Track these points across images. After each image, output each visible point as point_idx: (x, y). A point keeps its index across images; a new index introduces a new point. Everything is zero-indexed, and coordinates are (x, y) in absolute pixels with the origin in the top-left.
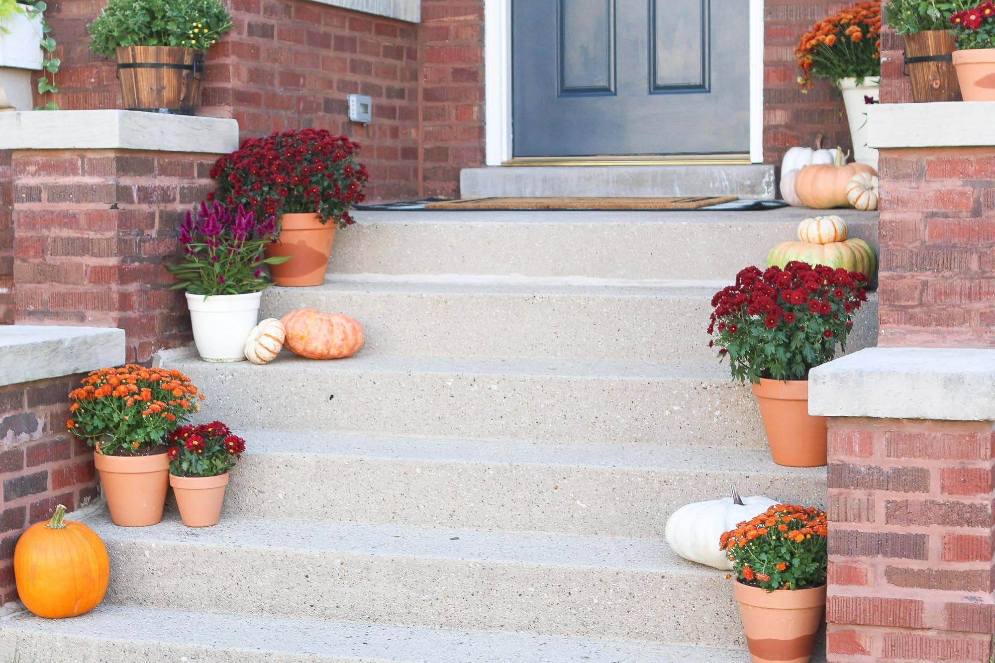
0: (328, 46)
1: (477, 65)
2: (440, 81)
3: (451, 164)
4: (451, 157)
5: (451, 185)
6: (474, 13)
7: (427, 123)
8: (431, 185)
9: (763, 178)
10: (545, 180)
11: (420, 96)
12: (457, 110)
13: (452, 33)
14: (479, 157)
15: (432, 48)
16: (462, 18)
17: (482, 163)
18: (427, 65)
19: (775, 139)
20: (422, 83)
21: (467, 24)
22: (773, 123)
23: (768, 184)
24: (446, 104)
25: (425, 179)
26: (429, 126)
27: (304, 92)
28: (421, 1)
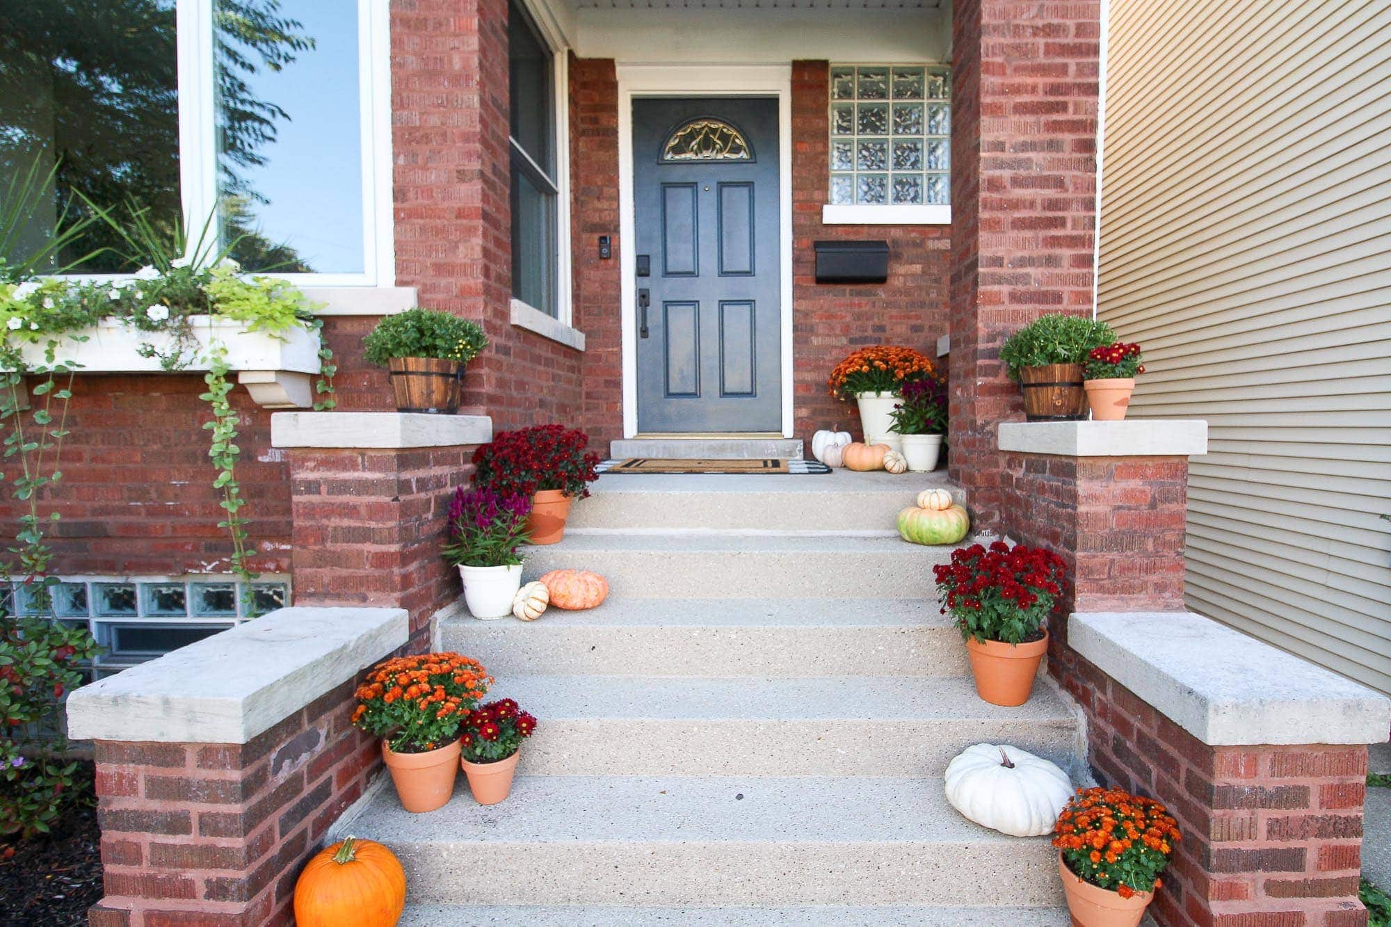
0: (540, 364)
1: (618, 378)
2: (596, 387)
3: (603, 438)
4: (604, 434)
5: (605, 450)
6: (616, 346)
7: (588, 413)
9: (797, 448)
10: (665, 448)
11: (583, 396)
12: (605, 405)
13: (603, 358)
14: (619, 434)
15: (591, 366)
16: (608, 349)
17: (622, 437)
18: (588, 377)
19: (801, 425)
20: (584, 388)
21: (613, 353)
22: (800, 415)
23: (799, 451)
24: (600, 401)
26: (589, 415)
27: (529, 394)
28: (585, 337)
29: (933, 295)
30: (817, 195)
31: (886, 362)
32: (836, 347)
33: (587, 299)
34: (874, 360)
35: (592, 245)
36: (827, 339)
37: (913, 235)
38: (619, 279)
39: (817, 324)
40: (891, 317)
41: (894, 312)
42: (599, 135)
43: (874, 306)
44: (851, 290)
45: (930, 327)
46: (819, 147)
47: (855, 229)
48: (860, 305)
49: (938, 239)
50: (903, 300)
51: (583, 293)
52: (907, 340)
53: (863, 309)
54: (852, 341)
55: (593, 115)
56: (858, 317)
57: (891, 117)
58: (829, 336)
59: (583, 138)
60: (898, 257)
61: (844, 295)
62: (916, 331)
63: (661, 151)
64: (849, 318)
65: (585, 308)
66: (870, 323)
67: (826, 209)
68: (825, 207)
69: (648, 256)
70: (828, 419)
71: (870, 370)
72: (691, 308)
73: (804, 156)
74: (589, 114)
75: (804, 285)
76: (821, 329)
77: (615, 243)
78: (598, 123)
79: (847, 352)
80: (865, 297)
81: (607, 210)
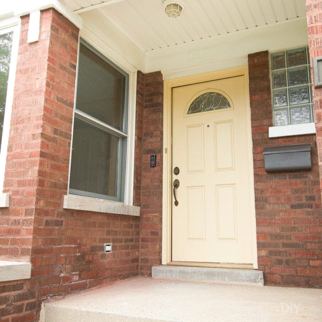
1: (159, 230)
2: (147, 235)
3: (149, 265)
4: (149, 262)
5: (149, 272)
6: (158, 213)
7: (142, 250)
8: (143, 271)
9: (259, 277)
11: (140, 240)
12: (152, 245)
13: (151, 219)
15: (145, 224)
16: (154, 214)
17: (160, 263)
18: (143, 230)
19: (262, 261)
20: (141, 236)
22: (261, 255)
23: (261, 279)
24: (148, 243)
25: (141, 269)
28: (141, 209)
30: (266, 122)
32: (282, 211)
33: (145, 188)
35: (147, 160)
36: (276, 206)
38: (161, 176)
39: (269, 197)
40: (318, 191)
42: (152, 107)
43: (306, 185)
44: (289, 175)
46: (265, 96)
47: (290, 138)
48: (296, 184)
51: (143, 184)
53: (299, 186)
54: (293, 207)
55: (150, 98)
56: (296, 191)
58: (278, 204)
59: (146, 109)
64: (289, 192)
65: (143, 192)
66: (303, 196)
67: (271, 129)
68: (270, 128)
70: (279, 258)
73: (256, 102)
74: (148, 98)
75: (260, 173)
76: (272, 200)
77: (158, 158)
78: (152, 101)
79: (290, 214)
80: (299, 179)
81: (155, 142)
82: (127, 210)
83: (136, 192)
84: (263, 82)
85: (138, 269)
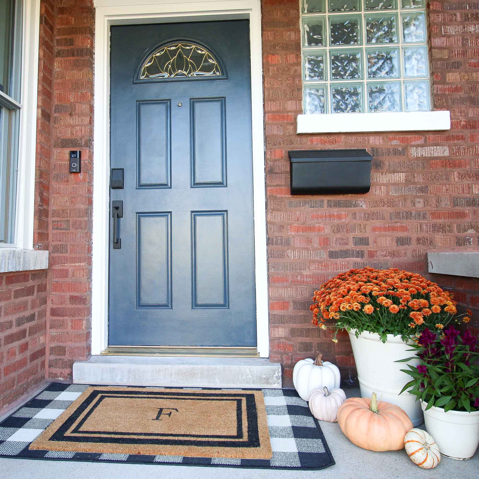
1: (86, 294)
2: (62, 303)
3: (67, 357)
4: (67, 352)
5: (67, 371)
6: (85, 262)
7: (53, 330)
8: (54, 370)
9: (274, 374)
11: (48, 314)
12: (72, 322)
13: (70, 273)
14: (86, 351)
15: (57, 282)
16: (77, 264)
18: (54, 293)
19: (279, 347)
20: (49, 305)
21: (80, 268)
22: (277, 336)
23: (277, 378)
24: (65, 318)
25: (50, 366)
26: (54, 332)
28: (49, 254)
29: (420, 205)
30: (290, 105)
31: (396, 301)
32: (314, 262)
33: (56, 213)
34: (378, 296)
35: (62, 160)
36: (305, 253)
37: (394, 142)
38: (90, 192)
39: (294, 237)
40: (374, 229)
41: (378, 223)
42: (73, 55)
43: (355, 218)
44: (329, 201)
45: (418, 240)
46: (292, 58)
47: (331, 138)
48: (339, 217)
49: (422, 146)
50: (387, 210)
51: (53, 207)
52: (393, 254)
53: (343, 220)
54: (332, 255)
55: (68, 37)
56: (338, 229)
57: (364, 28)
58: (307, 249)
59: (59, 59)
60: (378, 166)
61: (322, 206)
62: (402, 244)
63: (136, 71)
64: (327, 230)
66: (351, 236)
68: (300, 117)
69: (122, 170)
70: (307, 340)
71: (375, 311)
72: (164, 219)
73: (275, 68)
74: (64, 37)
75: (279, 196)
76: (297, 243)
77: (85, 157)
78: (73, 45)
79: (326, 266)
80: (345, 208)
81: (78, 125)
82: (22, 263)
83: (39, 222)
84: (289, 33)
85: (44, 368)
